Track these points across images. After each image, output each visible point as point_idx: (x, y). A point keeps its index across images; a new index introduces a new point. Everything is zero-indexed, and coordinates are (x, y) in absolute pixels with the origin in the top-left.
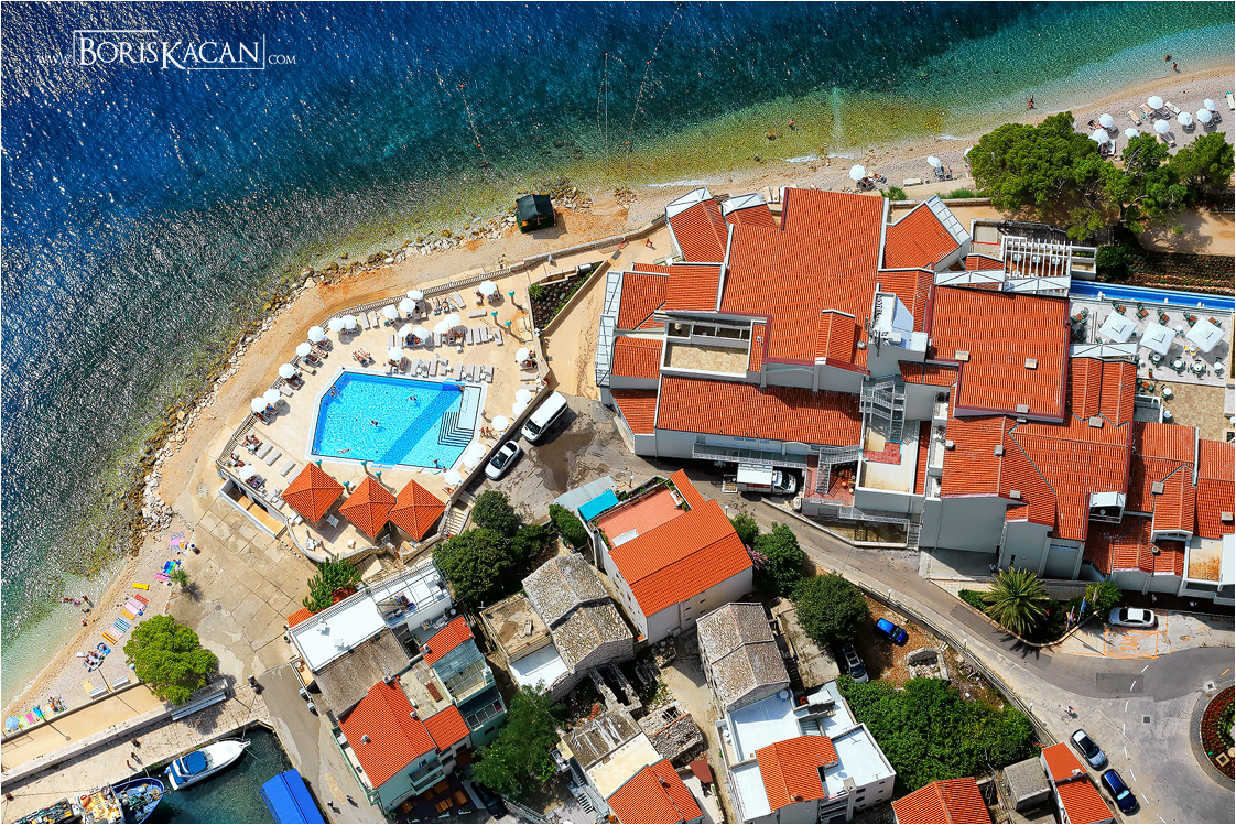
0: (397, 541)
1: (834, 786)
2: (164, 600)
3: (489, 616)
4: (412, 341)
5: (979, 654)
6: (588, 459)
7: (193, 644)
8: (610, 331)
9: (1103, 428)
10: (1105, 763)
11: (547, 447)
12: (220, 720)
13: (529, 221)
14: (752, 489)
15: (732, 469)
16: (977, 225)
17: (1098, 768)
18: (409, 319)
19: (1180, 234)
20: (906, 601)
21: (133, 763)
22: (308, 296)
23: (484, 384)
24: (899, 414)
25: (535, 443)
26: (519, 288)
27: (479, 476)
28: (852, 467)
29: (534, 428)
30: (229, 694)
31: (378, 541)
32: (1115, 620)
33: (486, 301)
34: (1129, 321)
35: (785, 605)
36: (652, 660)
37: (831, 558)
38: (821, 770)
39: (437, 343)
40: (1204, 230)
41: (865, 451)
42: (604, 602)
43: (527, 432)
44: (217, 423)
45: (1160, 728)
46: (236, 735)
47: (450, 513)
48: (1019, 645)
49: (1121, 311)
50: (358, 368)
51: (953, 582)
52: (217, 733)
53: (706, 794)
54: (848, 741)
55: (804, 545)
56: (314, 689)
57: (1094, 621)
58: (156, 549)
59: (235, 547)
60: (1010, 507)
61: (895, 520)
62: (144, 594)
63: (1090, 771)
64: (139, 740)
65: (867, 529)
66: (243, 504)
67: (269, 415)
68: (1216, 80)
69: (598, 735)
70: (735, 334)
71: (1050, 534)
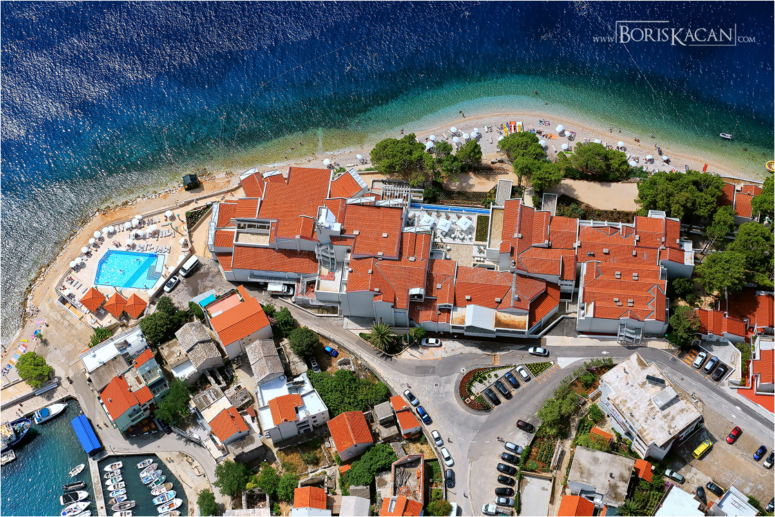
0: (128, 319)
1: (302, 415)
2: (34, 346)
3: (162, 349)
4: (137, 236)
5: (367, 360)
6: (207, 283)
7: (43, 363)
8: (213, 228)
9: (415, 261)
10: (418, 403)
11: (190, 278)
12: (55, 395)
13: (188, 185)
14: (274, 293)
15: (266, 285)
16: (374, 181)
17: (415, 406)
18: (136, 227)
19: (461, 184)
20: (337, 339)
21: (19, 412)
22: (97, 219)
23: (166, 254)
24: (333, 259)
25: (185, 277)
26: (182, 213)
27: (161, 291)
28: (314, 282)
29: (185, 271)
30: (59, 384)
31: (120, 320)
32: (424, 343)
33: (168, 219)
34: (433, 218)
35: (286, 341)
36: (231, 366)
37: (307, 321)
38: (296, 409)
39: (147, 237)
40: (471, 182)
41: (320, 275)
42: (209, 341)
43: (181, 272)
44: (57, 273)
45: (442, 388)
46: (62, 401)
47: (149, 307)
48: (384, 355)
49: (430, 214)
50: (114, 248)
51: (357, 329)
52: (53, 400)
53: (253, 422)
54: (309, 396)
55: (295, 316)
56: (89, 380)
57: (415, 343)
58: (32, 325)
59: (63, 323)
60: (375, 295)
61: (334, 305)
62: (26, 344)
63: (412, 407)
64: (22, 404)
65: (323, 309)
66: (68, 305)
67: (77, 268)
68: (480, 120)
69: (206, 397)
70: (264, 227)
71: (392, 307)
